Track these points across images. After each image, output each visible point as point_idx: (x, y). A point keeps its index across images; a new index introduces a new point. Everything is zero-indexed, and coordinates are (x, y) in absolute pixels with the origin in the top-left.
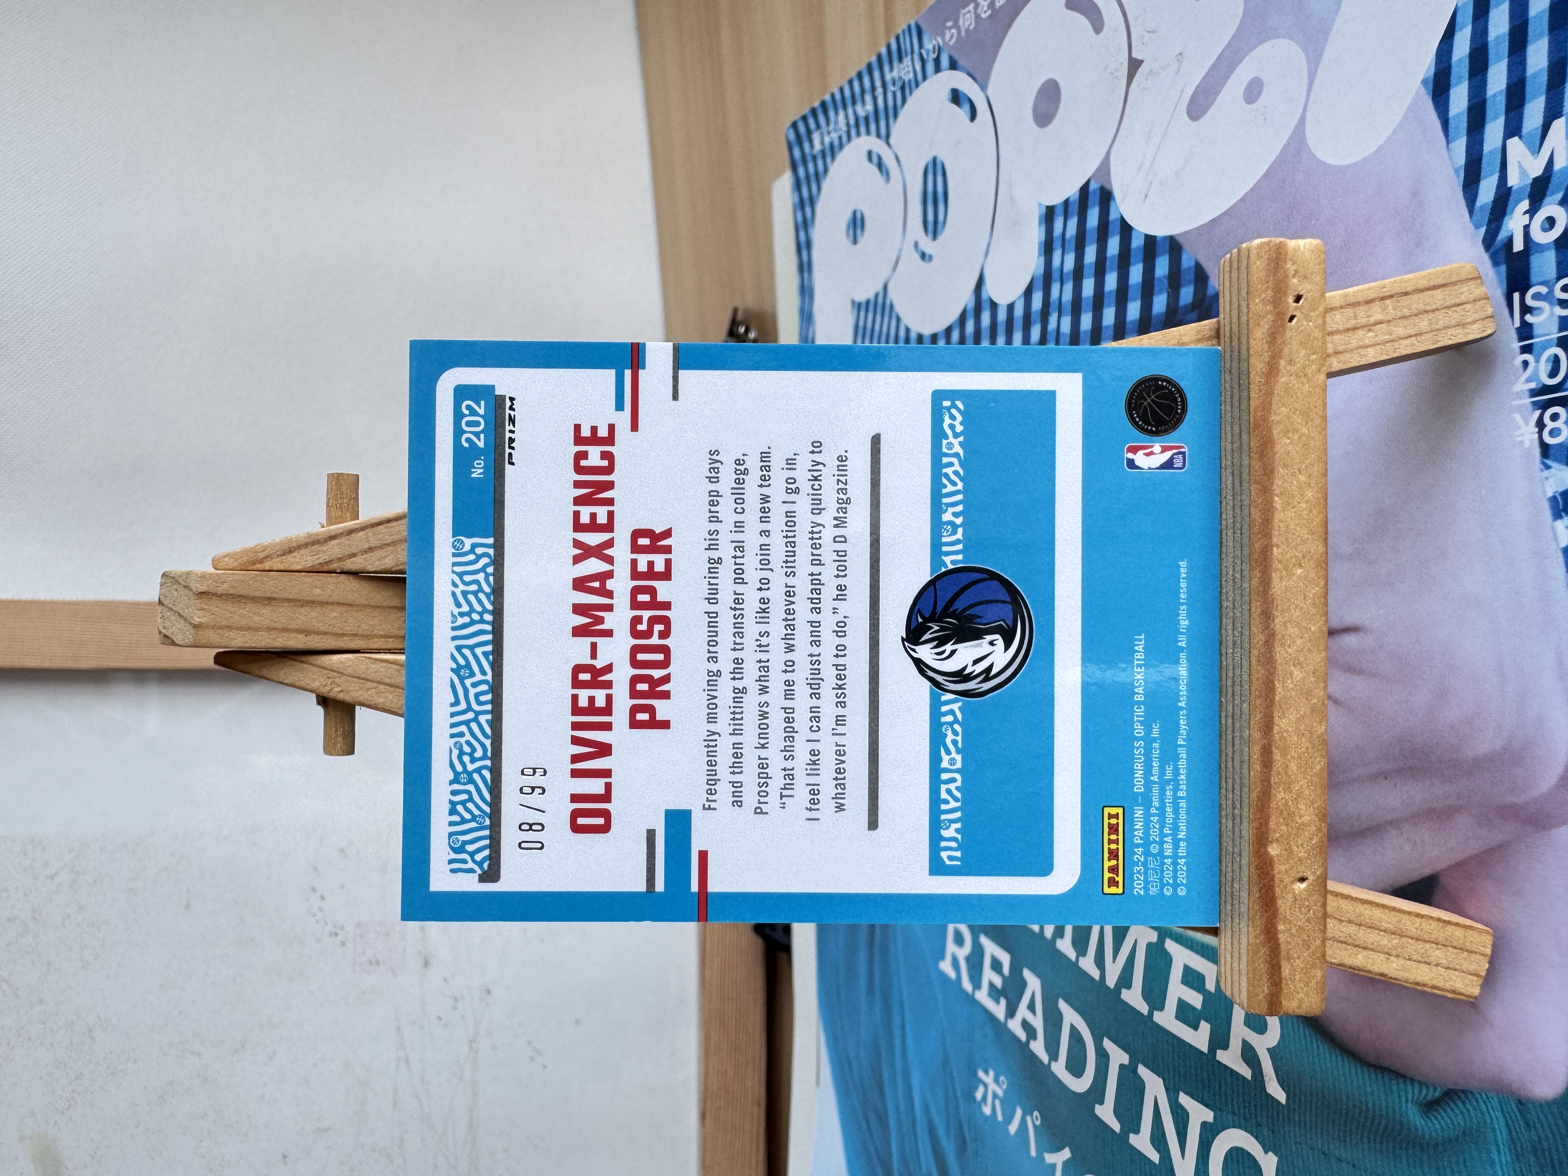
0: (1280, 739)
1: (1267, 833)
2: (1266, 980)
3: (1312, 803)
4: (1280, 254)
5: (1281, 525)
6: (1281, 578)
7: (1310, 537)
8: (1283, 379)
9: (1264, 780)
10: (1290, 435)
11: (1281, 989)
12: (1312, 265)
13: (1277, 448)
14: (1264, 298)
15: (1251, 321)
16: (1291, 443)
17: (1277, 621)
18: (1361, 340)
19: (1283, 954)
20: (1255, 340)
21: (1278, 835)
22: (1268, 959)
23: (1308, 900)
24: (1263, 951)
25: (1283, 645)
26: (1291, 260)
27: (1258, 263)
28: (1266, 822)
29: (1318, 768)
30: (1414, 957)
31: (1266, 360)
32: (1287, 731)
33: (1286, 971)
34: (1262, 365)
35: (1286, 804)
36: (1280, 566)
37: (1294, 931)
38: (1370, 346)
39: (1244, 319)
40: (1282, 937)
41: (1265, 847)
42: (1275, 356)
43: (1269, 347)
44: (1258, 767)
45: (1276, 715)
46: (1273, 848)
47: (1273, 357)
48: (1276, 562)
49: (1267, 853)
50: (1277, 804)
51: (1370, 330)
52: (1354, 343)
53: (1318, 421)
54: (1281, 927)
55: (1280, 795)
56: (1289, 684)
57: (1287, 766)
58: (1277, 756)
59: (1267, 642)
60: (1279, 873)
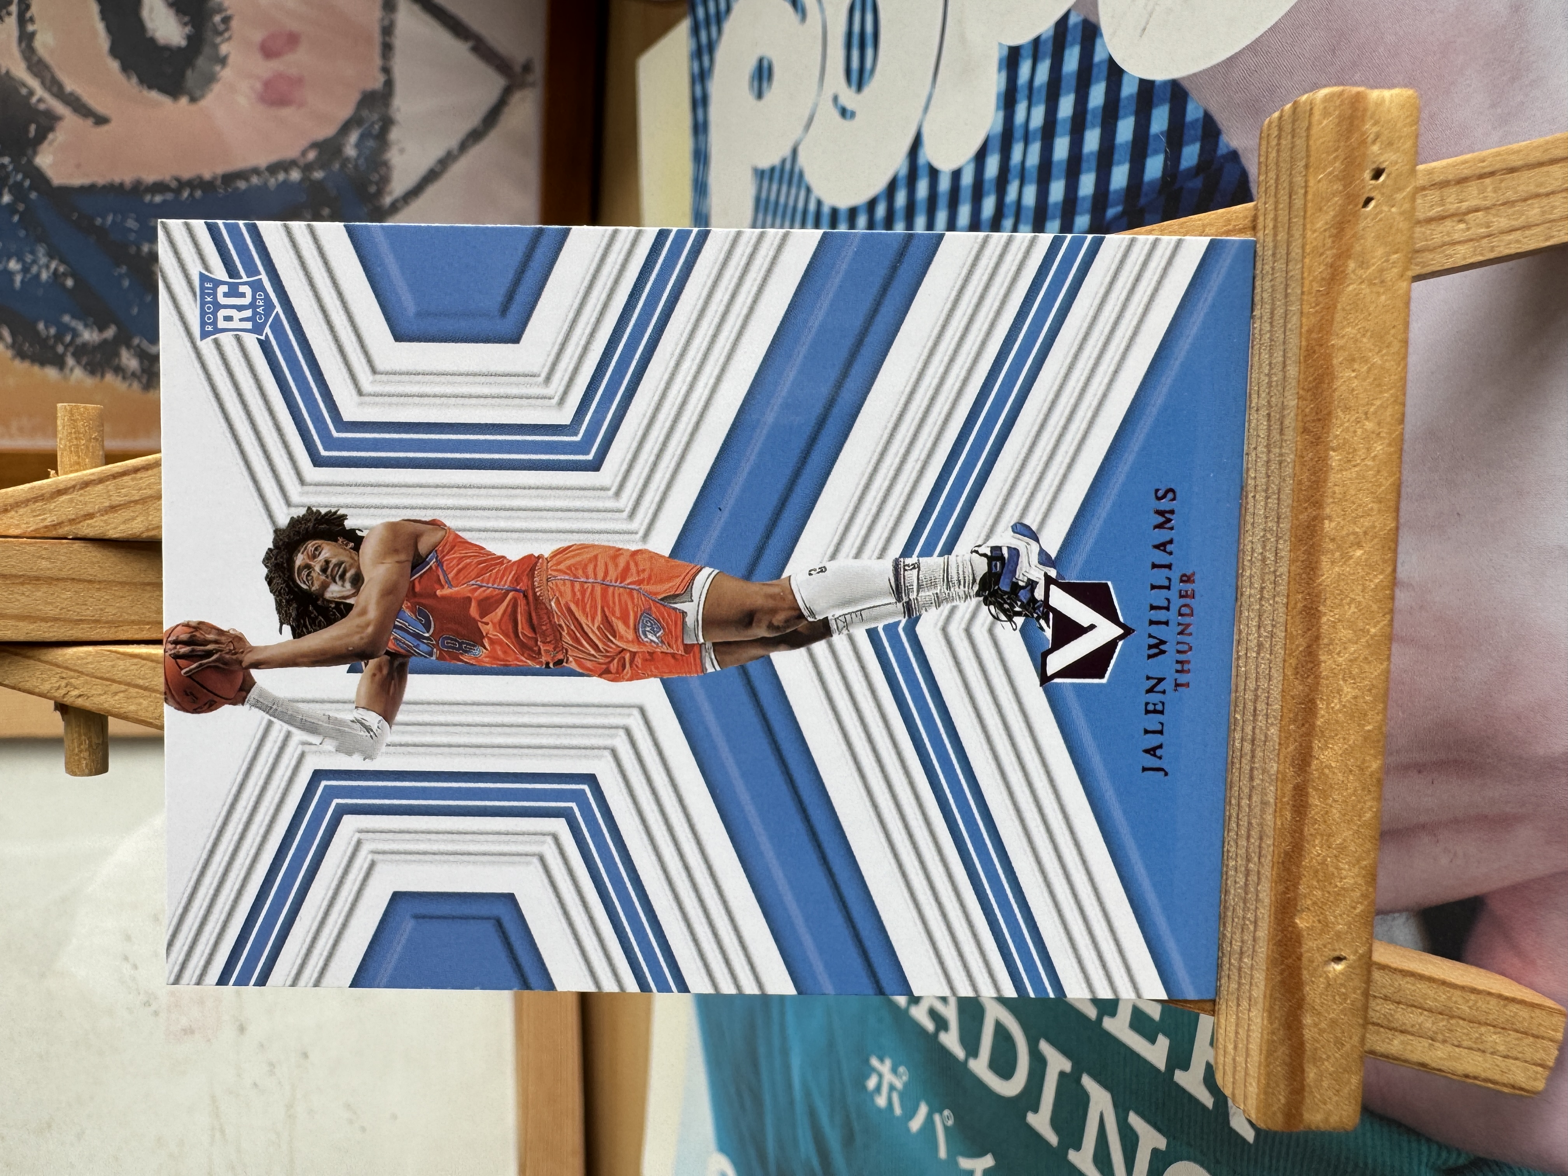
0: (1319, 778)
1: (1295, 899)
2: (1282, 1086)
3: (1358, 861)
4: (1355, 110)
5: (1337, 489)
6: (1333, 563)
7: (1376, 506)
8: (1351, 288)
9: (1295, 832)
10: (1356, 366)
11: (1303, 1098)
12: (1399, 125)
13: (1337, 384)
14: (1330, 173)
15: (1309, 205)
16: (1356, 377)
17: (1324, 619)
18: (1448, 234)
19: (1308, 1053)
20: (1315, 231)
21: (1309, 902)
22: (1288, 1060)
23: (1345, 987)
24: (1282, 1051)
25: (1330, 652)
26: (1371, 118)
27: (1325, 122)
28: (1296, 886)
29: (1368, 815)
30: (1465, 1044)
31: (1329, 260)
32: (1329, 767)
33: (1311, 1074)
34: (1322, 268)
35: (1323, 863)
36: (1331, 546)
37: (1323, 1025)
38: (1459, 242)
39: (1298, 202)
40: (1308, 1034)
41: (1292, 917)
42: (1344, 255)
43: (1333, 242)
44: (1288, 815)
45: (1316, 744)
46: (1301, 918)
47: (1339, 256)
48: (1327, 540)
49: (1295, 925)
50: (1310, 861)
51: (1460, 221)
52: (1437, 239)
53: (1396, 346)
54: (1308, 1020)
55: (1315, 851)
56: (1336, 705)
57: (1327, 812)
58: (1314, 800)
59: (1309, 646)
60: (1307, 952)
